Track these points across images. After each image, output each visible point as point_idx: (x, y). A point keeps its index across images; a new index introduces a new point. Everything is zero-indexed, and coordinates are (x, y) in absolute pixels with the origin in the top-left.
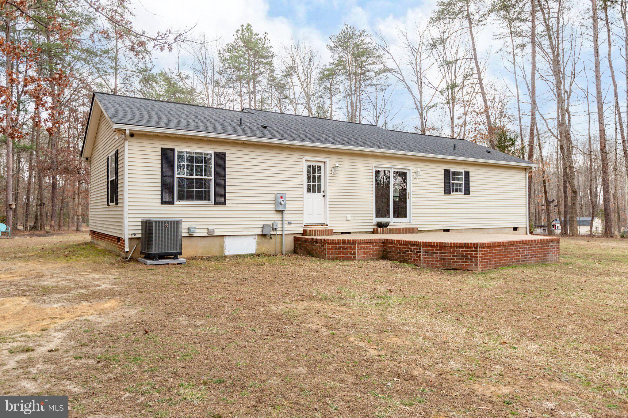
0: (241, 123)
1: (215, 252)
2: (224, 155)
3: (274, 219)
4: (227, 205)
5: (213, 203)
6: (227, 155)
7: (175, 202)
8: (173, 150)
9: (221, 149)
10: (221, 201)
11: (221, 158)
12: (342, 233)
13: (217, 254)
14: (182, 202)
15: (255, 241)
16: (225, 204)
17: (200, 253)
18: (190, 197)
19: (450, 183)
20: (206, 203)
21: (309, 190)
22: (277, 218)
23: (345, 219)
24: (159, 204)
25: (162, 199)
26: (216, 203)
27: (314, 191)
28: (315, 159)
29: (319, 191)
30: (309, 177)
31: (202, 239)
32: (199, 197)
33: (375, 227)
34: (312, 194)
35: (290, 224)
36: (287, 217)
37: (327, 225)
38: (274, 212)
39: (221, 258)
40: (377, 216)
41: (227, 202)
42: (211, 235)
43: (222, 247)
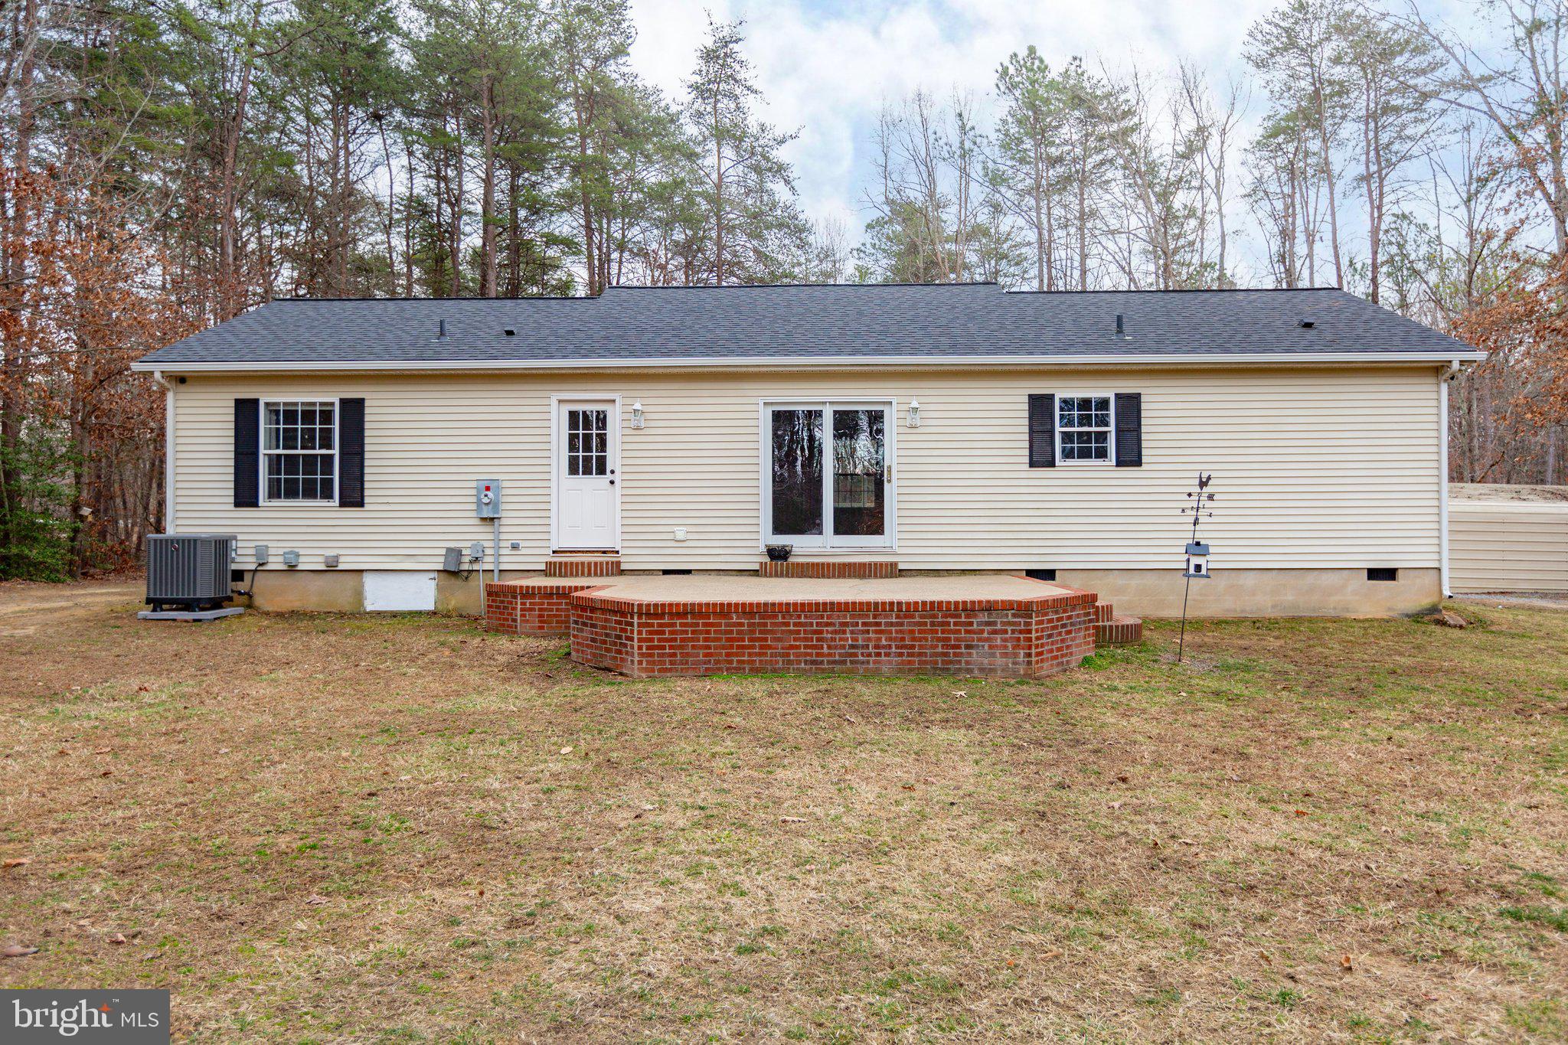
0: (442, 333)
1: (344, 602)
2: (360, 402)
3: (468, 536)
4: (367, 507)
5: (337, 503)
6: (367, 403)
7: (261, 503)
8: (256, 401)
9: (352, 392)
10: (353, 498)
11: (354, 409)
12: (665, 572)
13: (347, 608)
14: (276, 503)
15: (433, 583)
16: (361, 504)
17: (312, 603)
18: (291, 493)
19: (1052, 433)
20: (324, 503)
21: (573, 470)
22: (483, 535)
23: (671, 536)
24: (232, 507)
25: (236, 496)
26: (343, 504)
27: (587, 471)
28: (587, 398)
29: (601, 470)
30: (573, 438)
31: (312, 574)
32: (310, 493)
33: (767, 559)
34: (581, 480)
35: (515, 547)
36: (508, 536)
37: (617, 552)
38: (477, 522)
39: (354, 616)
40: (779, 528)
41: (367, 500)
42: (331, 569)
43: (359, 595)
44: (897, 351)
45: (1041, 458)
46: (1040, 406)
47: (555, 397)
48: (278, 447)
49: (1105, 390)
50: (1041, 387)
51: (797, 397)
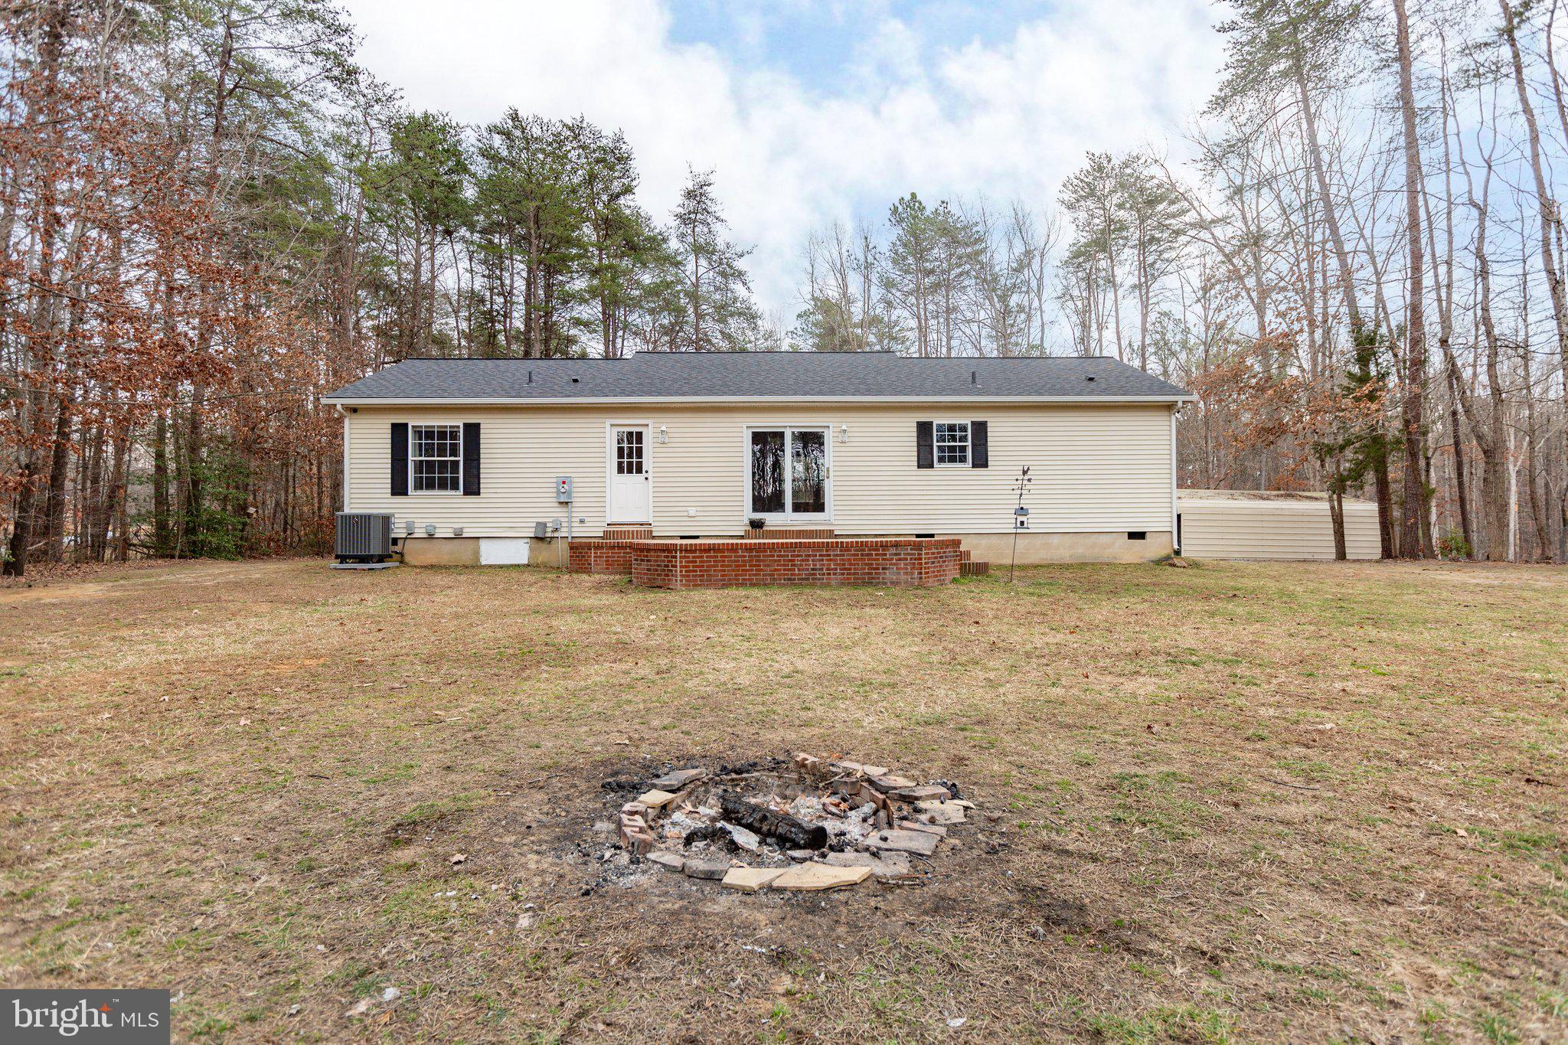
0: (530, 381)
1: (466, 558)
2: (478, 426)
3: (551, 514)
4: (482, 495)
5: (462, 493)
6: (482, 426)
7: (410, 493)
8: (406, 425)
9: (472, 419)
10: (473, 488)
11: (472, 431)
12: (682, 537)
13: (469, 563)
14: (419, 492)
15: (527, 546)
16: (478, 493)
17: (444, 560)
18: (430, 485)
19: (932, 446)
20: (453, 493)
21: (620, 470)
22: (561, 513)
23: (685, 514)
24: (389, 495)
25: (393, 488)
26: (466, 493)
27: (630, 471)
28: (631, 422)
29: (639, 470)
30: (620, 450)
31: (447, 541)
32: (443, 485)
33: (750, 528)
34: (625, 476)
35: (582, 521)
36: (577, 515)
37: (651, 524)
38: (557, 505)
39: (474, 566)
40: (755, 510)
41: (482, 490)
42: (458, 537)
43: (477, 554)
44: (833, 393)
45: (925, 462)
46: (924, 429)
47: (608, 422)
48: (421, 455)
49: (965, 419)
50: (925, 417)
51: (768, 423)
